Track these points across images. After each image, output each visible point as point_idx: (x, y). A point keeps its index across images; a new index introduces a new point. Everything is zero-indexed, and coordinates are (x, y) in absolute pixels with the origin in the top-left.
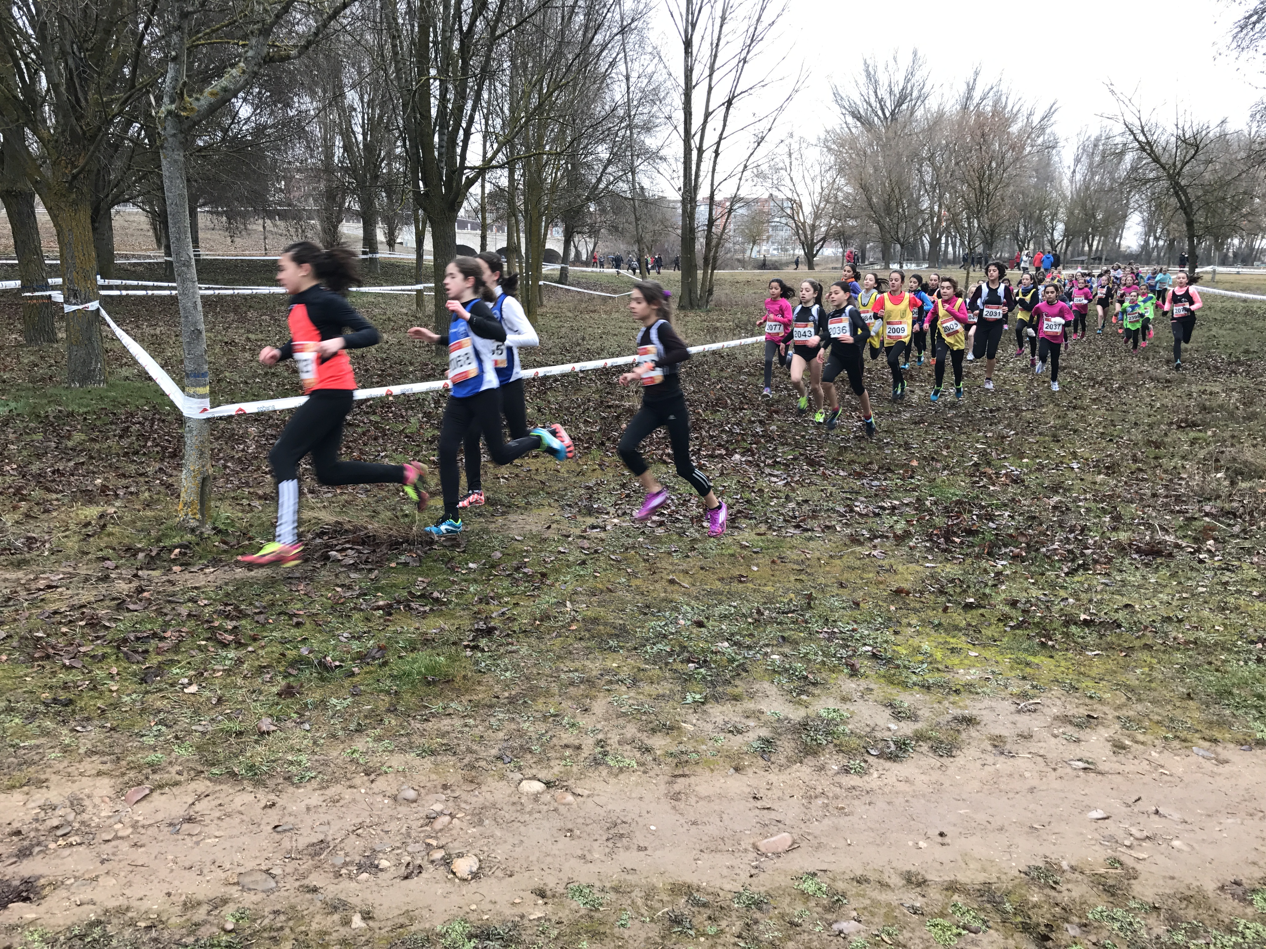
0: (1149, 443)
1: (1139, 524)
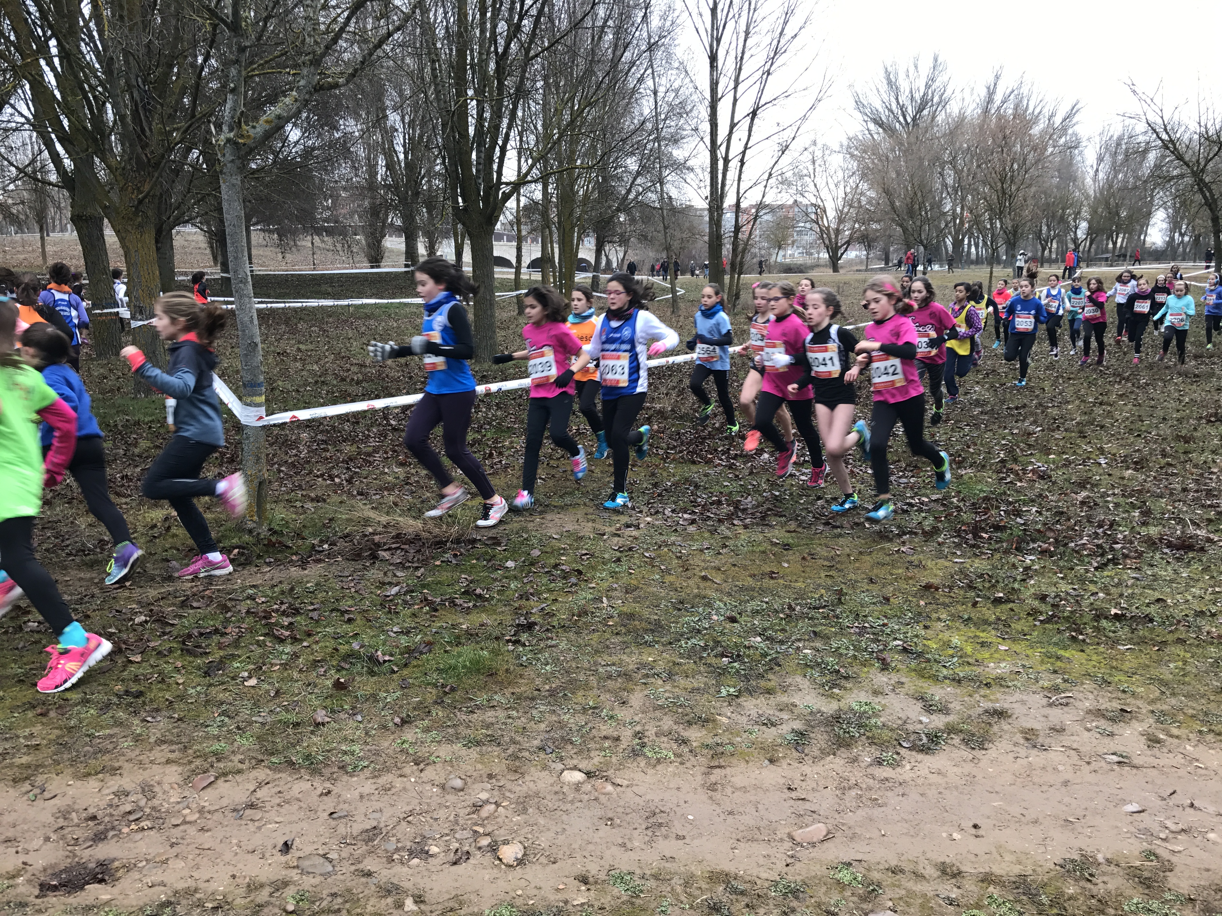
0: (1178, 438)
1: (1170, 519)
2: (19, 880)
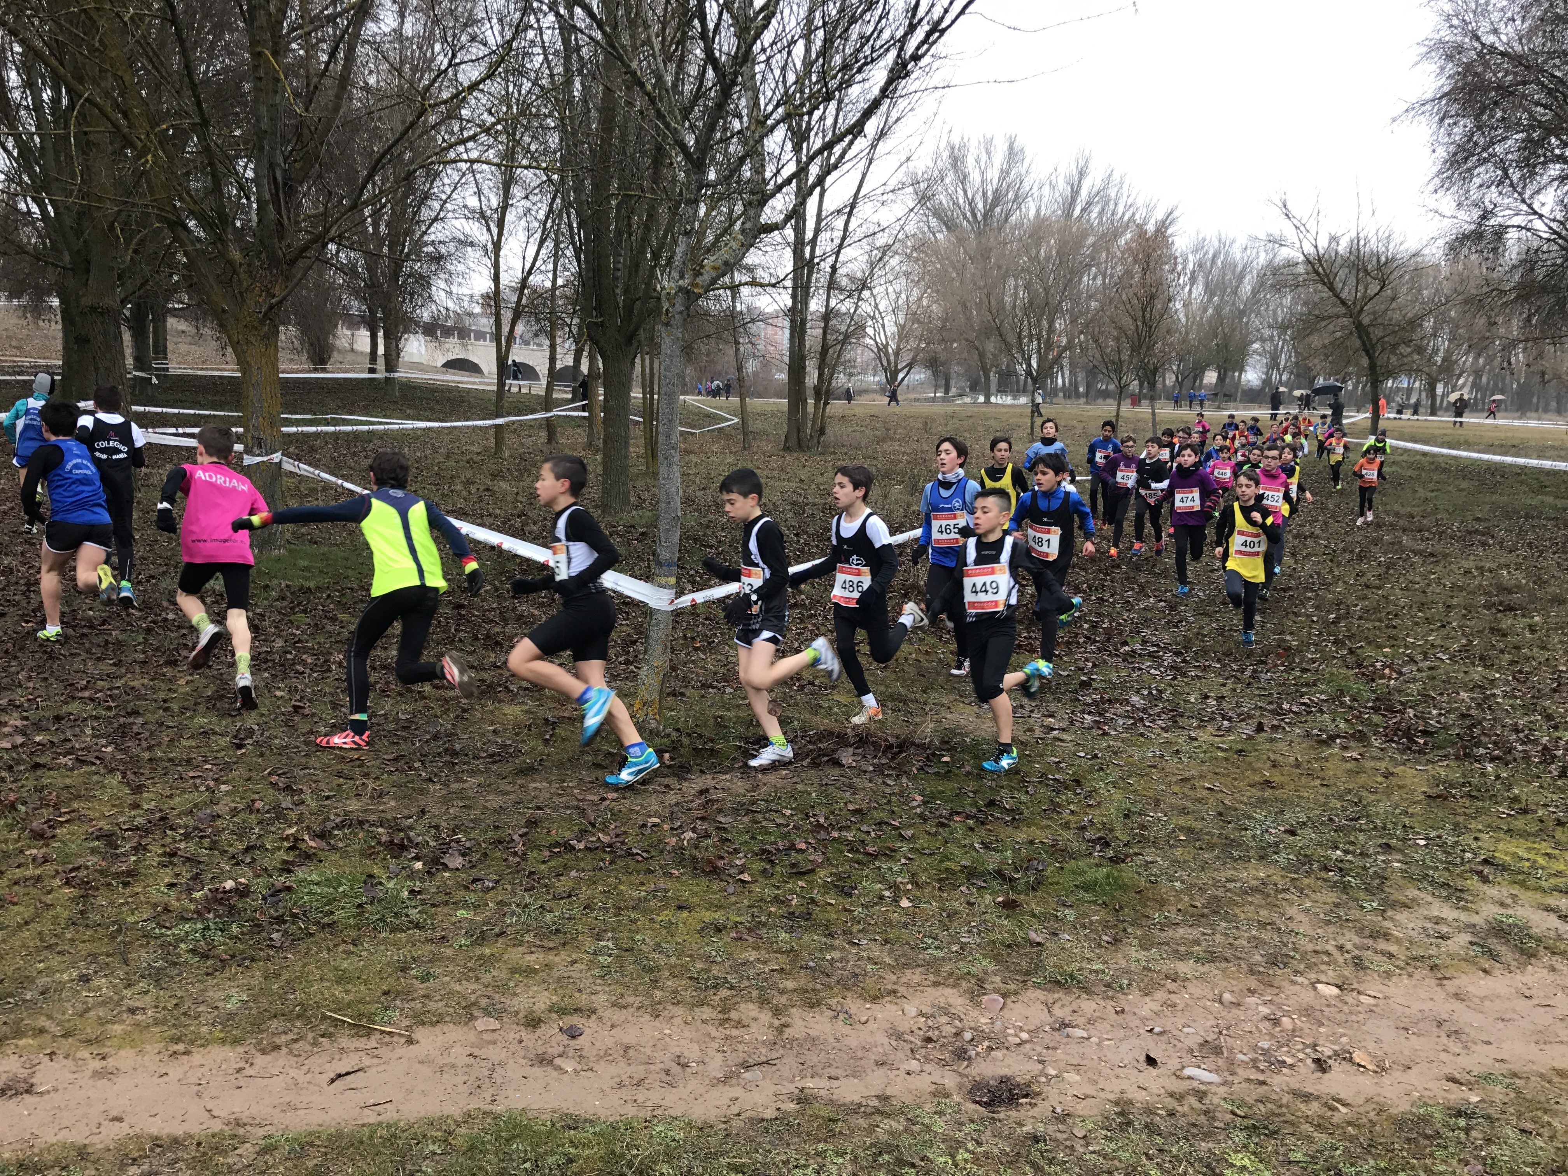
2: (956, 1098)
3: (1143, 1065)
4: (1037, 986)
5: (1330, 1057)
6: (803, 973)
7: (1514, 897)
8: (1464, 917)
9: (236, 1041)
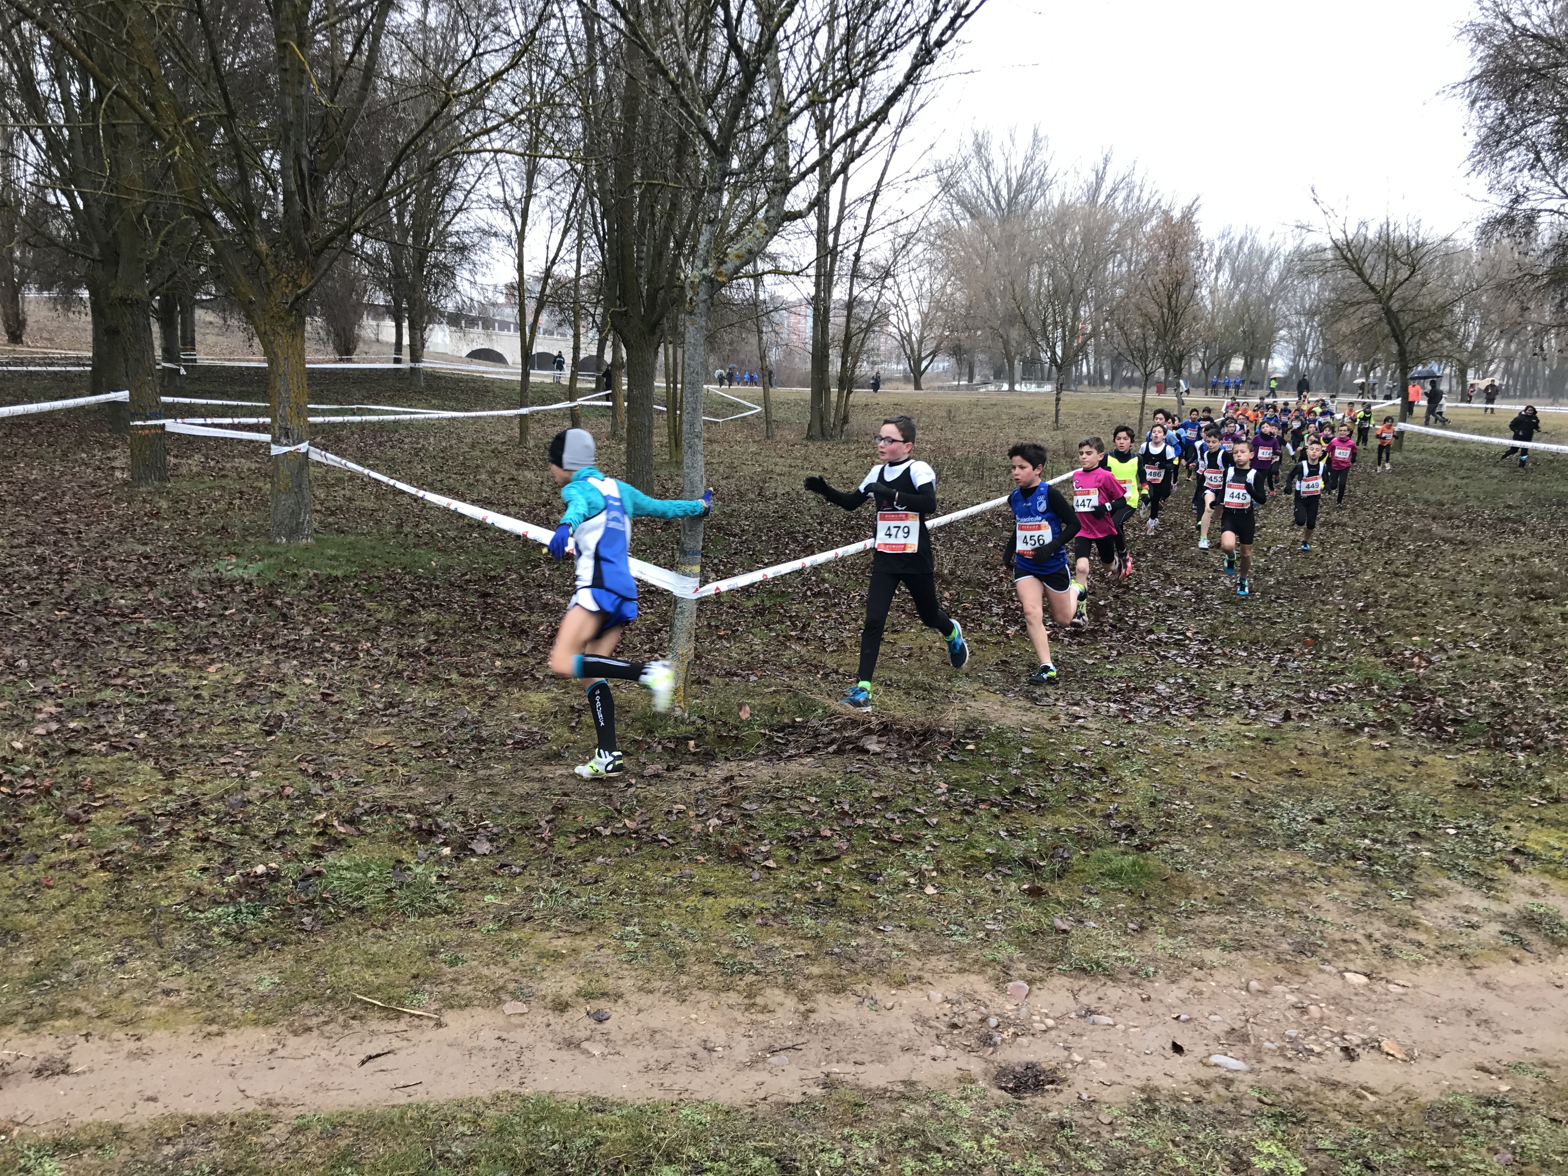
2: (982, 1084)
3: (1169, 1052)
4: (1062, 973)
5: (1358, 1046)
6: (828, 958)
7: (1545, 886)
8: (1494, 906)
9: (268, 1023)
